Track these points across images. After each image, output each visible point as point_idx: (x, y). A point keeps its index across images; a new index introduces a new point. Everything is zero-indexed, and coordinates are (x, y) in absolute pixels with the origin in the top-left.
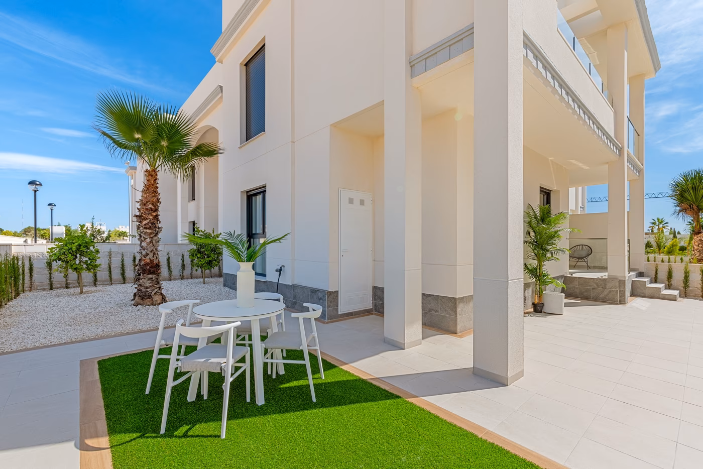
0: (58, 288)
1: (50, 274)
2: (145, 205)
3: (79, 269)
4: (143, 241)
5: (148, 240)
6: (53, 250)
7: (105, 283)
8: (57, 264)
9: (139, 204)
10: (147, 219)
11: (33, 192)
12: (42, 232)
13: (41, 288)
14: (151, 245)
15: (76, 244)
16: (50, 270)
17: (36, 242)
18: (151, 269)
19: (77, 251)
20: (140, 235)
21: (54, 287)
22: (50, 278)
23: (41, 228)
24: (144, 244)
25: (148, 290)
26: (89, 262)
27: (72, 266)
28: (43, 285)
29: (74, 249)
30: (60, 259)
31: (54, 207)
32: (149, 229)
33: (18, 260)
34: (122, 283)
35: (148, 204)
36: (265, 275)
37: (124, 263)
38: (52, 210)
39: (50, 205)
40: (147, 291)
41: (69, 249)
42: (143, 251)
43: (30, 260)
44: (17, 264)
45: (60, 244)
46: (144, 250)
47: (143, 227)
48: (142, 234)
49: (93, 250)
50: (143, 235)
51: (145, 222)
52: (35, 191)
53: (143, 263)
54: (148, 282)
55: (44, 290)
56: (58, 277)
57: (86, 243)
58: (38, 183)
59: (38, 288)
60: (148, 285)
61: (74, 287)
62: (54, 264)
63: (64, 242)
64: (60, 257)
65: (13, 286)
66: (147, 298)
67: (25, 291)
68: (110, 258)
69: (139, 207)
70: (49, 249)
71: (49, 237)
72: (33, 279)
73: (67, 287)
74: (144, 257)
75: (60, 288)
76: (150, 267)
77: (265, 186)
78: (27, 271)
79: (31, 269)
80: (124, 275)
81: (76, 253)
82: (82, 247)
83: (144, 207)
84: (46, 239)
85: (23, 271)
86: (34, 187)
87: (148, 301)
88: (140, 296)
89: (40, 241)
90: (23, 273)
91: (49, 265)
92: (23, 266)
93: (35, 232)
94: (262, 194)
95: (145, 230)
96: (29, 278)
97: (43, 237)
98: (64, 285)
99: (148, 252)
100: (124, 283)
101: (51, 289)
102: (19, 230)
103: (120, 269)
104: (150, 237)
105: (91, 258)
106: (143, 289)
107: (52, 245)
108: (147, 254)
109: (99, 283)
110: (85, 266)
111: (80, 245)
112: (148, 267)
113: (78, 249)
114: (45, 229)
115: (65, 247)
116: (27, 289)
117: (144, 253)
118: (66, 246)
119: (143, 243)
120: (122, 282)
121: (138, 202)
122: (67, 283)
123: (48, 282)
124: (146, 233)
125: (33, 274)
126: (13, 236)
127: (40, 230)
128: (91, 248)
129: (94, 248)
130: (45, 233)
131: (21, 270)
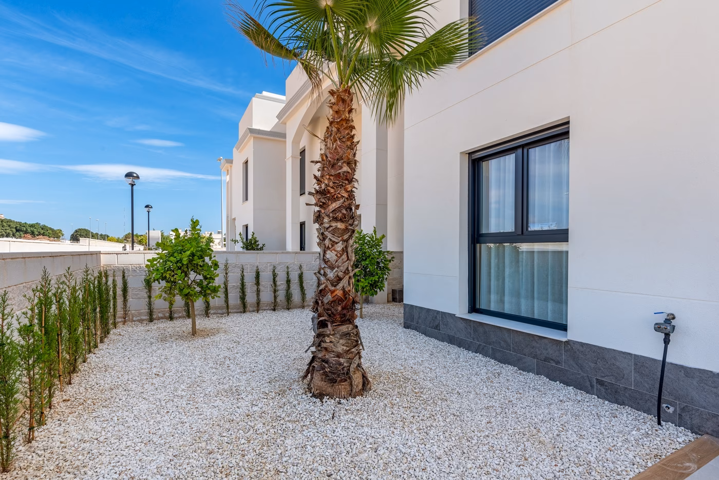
0: (159, 319)
1: (150, 297)
2: (333, 166)
3: (191, 295)
4: (328, 248)
5: (339, 247)
6: (155, 262)
7: (220, 311)
8: (161, 285)
9: (319, 165)
10: (337, 199)
11: (130, 186)
12: (140, 238)
13: (138, 318)
14: (344, 257)
15: (188, 253)
16: (150, 291)
17: (133, 249)
18: (345, 312)
19: (190, 265)
20: (323, 234)
21: (154, 317)
22: (150, 304)
23: (139, 234)
24: (331, 255)
25: (342, 360)
26: (205, 283)
27: (181, 290)
28: (140, 314)
29: (185, 261)
30: (164, 278)
31: (151, 210)
32: (341, 221)
33: (107, 276)
34: (241, 312)
35: (340, 164)
36: (564, 328)
37: (245, 281)
38: (149, 212)
39: (147, 206)
40: (340, 364)
41: (178, 261)
42: (328, 271)
43: (124, 277)
44: (106, 283)
45: (164, 252)
46: (332, 268)
47: (328, 216)
48: (326, 233)
49: (210, 263)
50: (329, 236)
51: (334, 206)
52: (132, 185)
53: (329, 298)
54: (341, 341)
55: (141, 321)
56: (160, 304)
57: (202, 251)
58: (135, 175)
59: (134, 319)
60: (340, 349)
61: (180, 317)
62: (155, 285)
63: (170, 249)
64: (164, 275)
65: (98, 323)
66: (341, 381)
67: (118, 322)
68: (226, 274)
69: (318, 174)
70: (148, 260)
71: (146, 243)
72: (128, 305)
73: (171, 318)
74: (333, 285)
75: (162, 318)
76: (343, 309)
77: (568, 123)
78: (119, 292)
79: (125, 290)
80: (244, 299)
81: (187, 267)
82: (196, 258)
83: (333, 172)
84: (143, 245)
85: (115, 294)
86: (131, 180)
87: (343, 387)
88: (325, 374)
89: (138, 247)
90: (115, 298)
91: (148, 284)
92: (115, 286)
93: (132, 238)
94: (520, 151)
95: (334, 224)
96: (122, 303)
97: (140, 243)
98: (168, 315)
99: (341, 274)
100: (244, 312)
101: (151, 320)
102: (121, 236)
103: (239, 290)
104: (344, 241)
105: (208, 276)
106: (331, 357)
107: (152, 255)
108: (340, 279)
109: (212, 312)
110: (198, 289)
111: (193, 255)
112: (339, 308)
113: (190, 261)
114: (142, 235)
115: (172, 259)
116: (120, 320)
117: (331, 275)
118: (172, 255)
119: (328, 252)
120: (242, 310)
121: (317, 162)
122: (171, 312)
123: (145, 310)
124: (335, 231)
125: (128, 297)
126: (116, 242)
127: (137, 236)
128: (207, 259)
129: (210, 258)
130: (142, 239)
131: (111, 293)
